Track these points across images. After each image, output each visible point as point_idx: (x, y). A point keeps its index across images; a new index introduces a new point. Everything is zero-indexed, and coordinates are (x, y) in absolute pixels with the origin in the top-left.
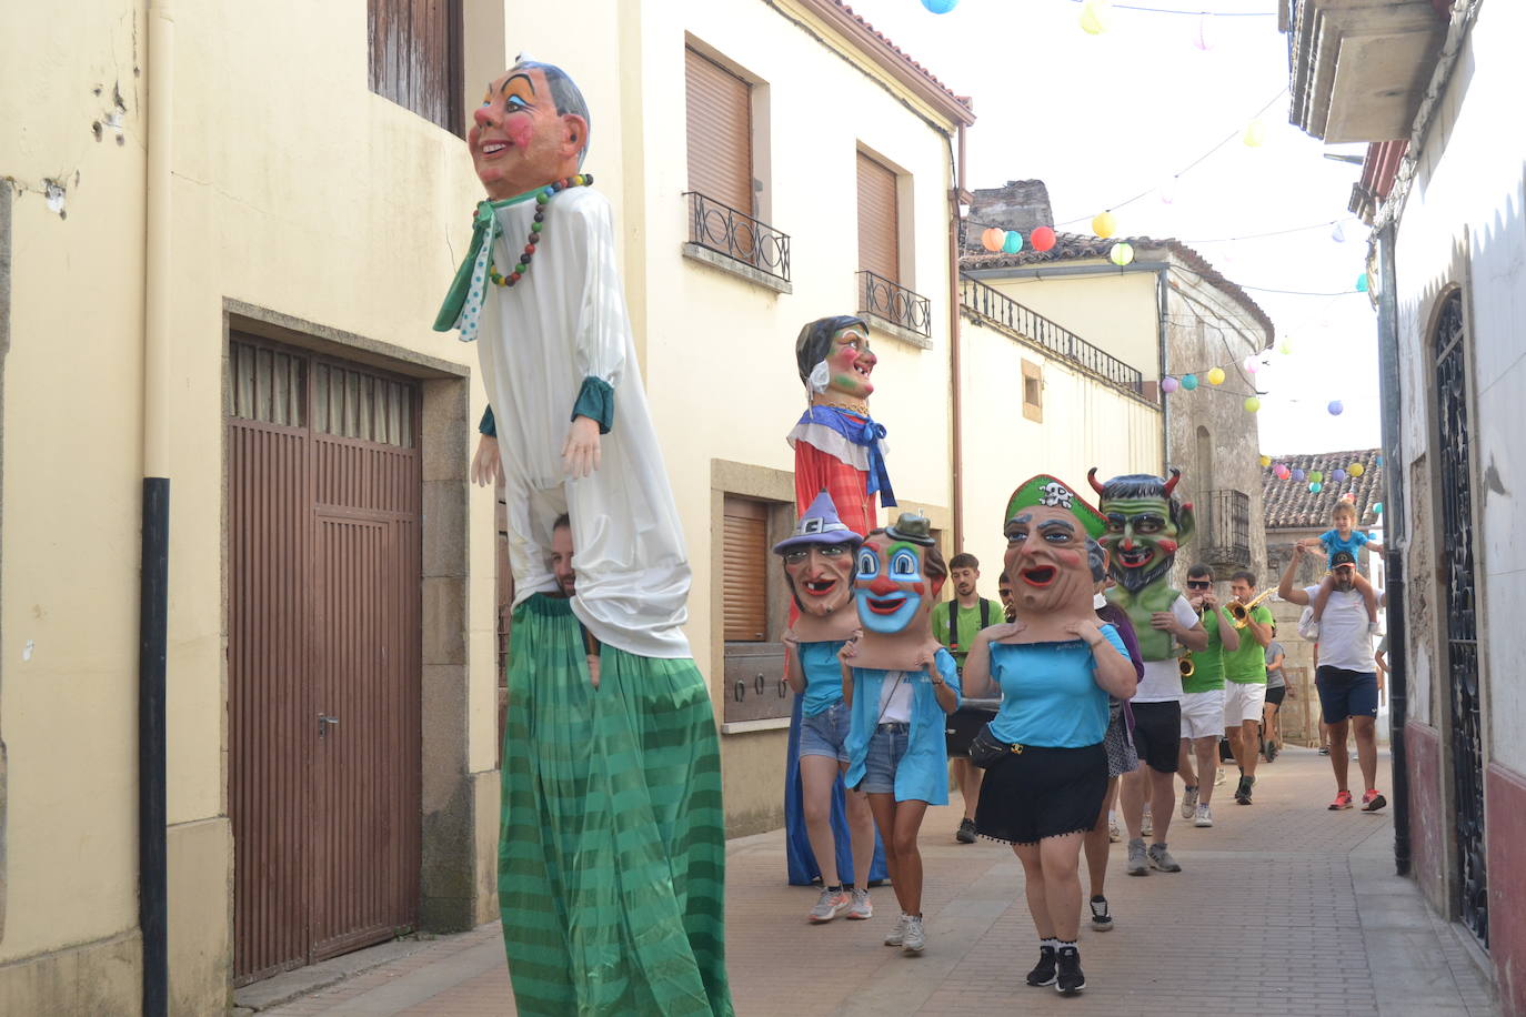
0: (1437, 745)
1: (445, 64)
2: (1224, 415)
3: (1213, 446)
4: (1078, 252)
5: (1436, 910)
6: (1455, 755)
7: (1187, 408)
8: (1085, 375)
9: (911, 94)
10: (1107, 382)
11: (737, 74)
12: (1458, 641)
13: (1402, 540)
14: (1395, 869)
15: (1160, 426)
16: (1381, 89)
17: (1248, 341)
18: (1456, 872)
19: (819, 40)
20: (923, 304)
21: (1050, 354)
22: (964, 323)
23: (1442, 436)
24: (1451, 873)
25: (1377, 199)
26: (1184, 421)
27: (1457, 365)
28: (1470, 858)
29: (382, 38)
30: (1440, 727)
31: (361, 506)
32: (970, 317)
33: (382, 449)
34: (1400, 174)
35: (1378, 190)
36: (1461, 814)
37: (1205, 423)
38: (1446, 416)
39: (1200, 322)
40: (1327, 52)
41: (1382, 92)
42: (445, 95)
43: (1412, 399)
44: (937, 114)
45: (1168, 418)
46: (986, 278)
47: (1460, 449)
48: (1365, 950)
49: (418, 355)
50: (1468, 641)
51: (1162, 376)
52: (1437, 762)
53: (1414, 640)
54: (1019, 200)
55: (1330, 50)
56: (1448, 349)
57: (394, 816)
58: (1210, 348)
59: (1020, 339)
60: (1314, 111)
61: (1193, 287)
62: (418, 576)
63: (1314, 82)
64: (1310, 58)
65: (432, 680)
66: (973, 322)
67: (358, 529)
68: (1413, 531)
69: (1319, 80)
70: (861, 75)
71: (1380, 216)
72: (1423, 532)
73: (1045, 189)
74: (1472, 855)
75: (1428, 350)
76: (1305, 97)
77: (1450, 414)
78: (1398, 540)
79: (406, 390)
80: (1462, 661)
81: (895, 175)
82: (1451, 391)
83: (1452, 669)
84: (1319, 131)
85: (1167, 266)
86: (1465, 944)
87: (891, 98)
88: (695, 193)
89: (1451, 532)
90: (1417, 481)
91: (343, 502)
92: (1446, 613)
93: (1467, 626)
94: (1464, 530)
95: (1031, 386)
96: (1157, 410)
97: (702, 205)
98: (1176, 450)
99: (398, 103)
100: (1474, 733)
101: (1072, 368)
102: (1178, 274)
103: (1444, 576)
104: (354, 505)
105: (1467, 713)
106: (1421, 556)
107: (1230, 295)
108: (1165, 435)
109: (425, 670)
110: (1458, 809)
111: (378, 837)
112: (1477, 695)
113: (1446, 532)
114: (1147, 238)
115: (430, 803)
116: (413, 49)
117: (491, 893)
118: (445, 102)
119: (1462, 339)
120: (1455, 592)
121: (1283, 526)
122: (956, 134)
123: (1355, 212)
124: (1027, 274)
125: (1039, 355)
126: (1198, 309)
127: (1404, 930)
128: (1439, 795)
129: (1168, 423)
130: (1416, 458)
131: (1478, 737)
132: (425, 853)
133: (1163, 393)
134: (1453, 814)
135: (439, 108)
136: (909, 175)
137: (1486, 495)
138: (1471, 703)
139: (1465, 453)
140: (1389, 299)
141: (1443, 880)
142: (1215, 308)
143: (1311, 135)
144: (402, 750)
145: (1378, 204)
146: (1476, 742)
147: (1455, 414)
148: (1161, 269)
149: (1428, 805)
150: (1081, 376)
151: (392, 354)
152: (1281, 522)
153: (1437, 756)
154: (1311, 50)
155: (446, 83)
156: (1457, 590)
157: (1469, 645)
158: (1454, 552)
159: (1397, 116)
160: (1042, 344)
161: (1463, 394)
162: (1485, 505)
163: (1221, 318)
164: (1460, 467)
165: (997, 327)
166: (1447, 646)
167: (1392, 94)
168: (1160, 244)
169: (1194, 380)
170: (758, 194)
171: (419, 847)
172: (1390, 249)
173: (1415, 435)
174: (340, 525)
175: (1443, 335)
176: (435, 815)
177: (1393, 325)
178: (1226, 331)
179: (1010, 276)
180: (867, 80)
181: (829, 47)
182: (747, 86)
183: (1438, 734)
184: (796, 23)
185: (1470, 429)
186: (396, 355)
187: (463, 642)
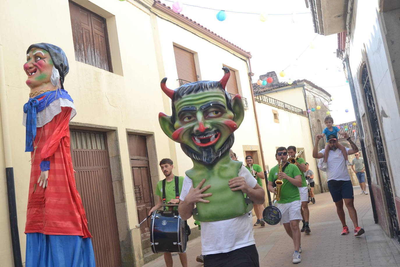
0: (380, 190)
1: (106, 55)
2: (323, 117)
3: (321, 123)
4: (284, 85)
5: (386, 234)
6: (385, 193)
7: (314, 116)
8: (288, 111)
9: (235, 52)
10: (294, 112)
11: (189, 51)
12: (381, 162)
13: (363, 137)
14: (374, 222)
15: (308, 120)
16: (335, 15)
17: (326, 100)
18: (390, 224)
19: (209, 42)
20: (245, 100)
21: (279, 108)
22: (256, 103)
23: (368, 107)
24: (389, 225)
25: (343, 52)
26: (314, 119)
27: (369, 86)
28: (394, 222)
29: (86, 49)
30: (380, 185)
31: (90, 166)
32: (257, 101)
33: (96, 150)
34: (346, 41)
35: (343, 49)
36: (389, 209)
37: (319, 119)
38: (368, 101)
39: (314, 97)
40: (318, 6)
41: (336, 16)
42: (107, 62)
43: (360, 100)
44: (242, 56)
45: (310, 119)
46: (265, 94)
47: (373, 109)
48: (368, 251)
49: (100, 126)
50: (384, 161)
51: (307, 109)
52: (381, 194)
53: (370, 162)
54: (270, 76)
55: (319, 5)
56: (366, 83)
57: (111, 243)
58: (317, 102)
59: (271, 105)
60: (320, 26)
61: (312, 89)
62: (111, 181)
63: (317, 17)
64: (314, 9)
65: (118, 207)
66: (259, 102)
67: (90, 172)
68: (365, 134)
69: (318, 16)
70: (222, 49)
71: (344, 56)
72: (368, 134)
73: (275, 73)
74: (394, 220)
75: (361, 85)
76: (316, 23)
77: (369, 100)
78: (362, 137)
79: (102, 135)
80: (383, 167)
81: (234, 71)
82: (368, 94)
83: (381, 169)
84: (322, 33)
85: (304, 85)
86: (396, 246)
87: (230, 54)
88: (180, 79)
89: (375, 132)
90: (364, 121)
91: (84, 166)
92: (377, 155)
93: (383, 157)
94: (378, 131)
95: (275, 115)
96: (307, 117)
97: (182, 82)
98: (313, 125)
99: (93, 65)
100: (389, 187)
101: (285, 110)
102: (307, 87)
103: (375, 144)
104: (88, 166)
105: (387, 182)
106: (368, 140)
107: (320, 90)
108: (310, 122)
109: (116, 205)
110: (388, 208)
111: (106, 250)
112: (389, 177)
113: (373, 132)
114: (299, 80)
115: (121, 239)
116: (95, 52)
117: (140, 259)
118: (107, 64)
119: (368, 78)
120: (378, 148)
121: (341, 139)
122: (248, 61)
123: (339, 57)
124: (274, 92)
125: (276, 108)
126: (313, 94)
127: (379, 242)
128: (383, 204)
129: (310, 120)
130: (363, 115)
131: (391, 188)
132: (121, 252)
133: (308, 113)
134: (387, 208)
135: (106, 66)
136: (237, 71)
137: (382, 119)
138: (387, 178)
139: (375, 109)
140: (350, 76)
141: (387, 226)
142: (317, 94)
143: (321, 34)
144: (111, 226)
145: (343, 53)
146: (390, 189)
147: (370, 100)
148: (303, 86)
149: (380, 206)
150: (287, 112)
151: (91, 126)
152: (341, 138)
153: (381, 193)
154: (314, 7)
155: (107, 59)
156: (379, 148)
157: (384, 162)
158: (376, 138)
159: (342, 23)
160: (277, 106)
161: (371, 94)
162: (382, 122)
163: (319, 96)
164: (374, 114)
165: (265, 103)
166: (378, 163)
167: (339, 16)
168: (302, 81)
169: (314, 109)
170: (198, 79)
171: (120, 250)
172: (348, 64)
173: (362, 109)
174: (84, 172)
175: (364, 79)
176: (123, 241)
177: (352, 83)
178: (321, 98)
179: (270, 93)
180: (223, 50)
181: (212, 43)
182: (192, 54)
183: (380, 187)
184: (203, 38)
185: (375, 103)
186: (93, 127)
187: (124, 197)
